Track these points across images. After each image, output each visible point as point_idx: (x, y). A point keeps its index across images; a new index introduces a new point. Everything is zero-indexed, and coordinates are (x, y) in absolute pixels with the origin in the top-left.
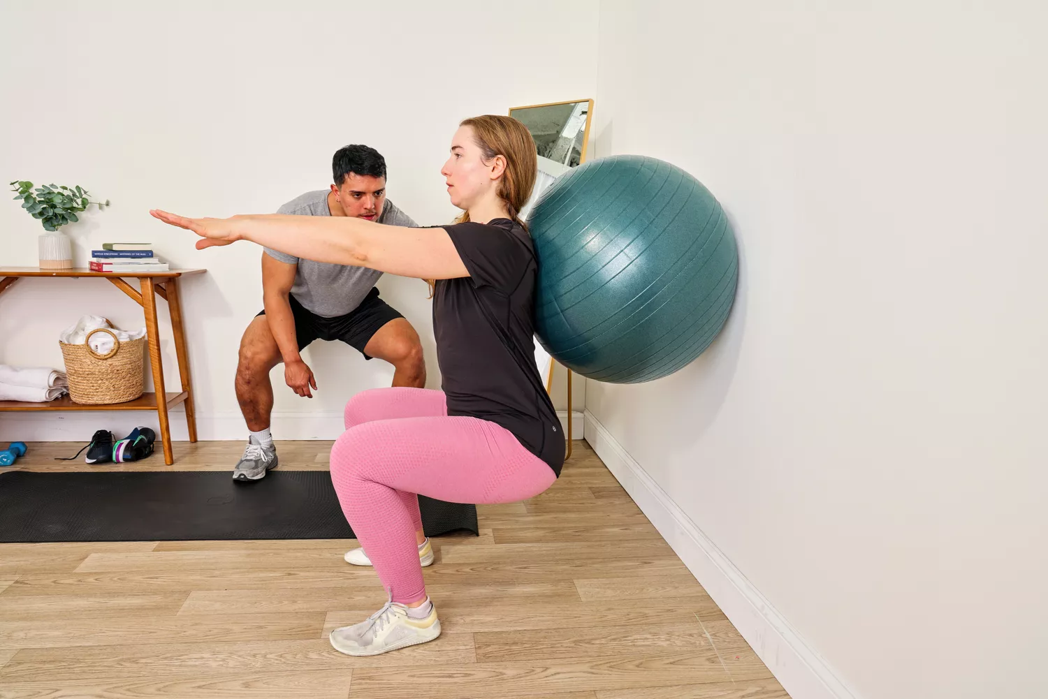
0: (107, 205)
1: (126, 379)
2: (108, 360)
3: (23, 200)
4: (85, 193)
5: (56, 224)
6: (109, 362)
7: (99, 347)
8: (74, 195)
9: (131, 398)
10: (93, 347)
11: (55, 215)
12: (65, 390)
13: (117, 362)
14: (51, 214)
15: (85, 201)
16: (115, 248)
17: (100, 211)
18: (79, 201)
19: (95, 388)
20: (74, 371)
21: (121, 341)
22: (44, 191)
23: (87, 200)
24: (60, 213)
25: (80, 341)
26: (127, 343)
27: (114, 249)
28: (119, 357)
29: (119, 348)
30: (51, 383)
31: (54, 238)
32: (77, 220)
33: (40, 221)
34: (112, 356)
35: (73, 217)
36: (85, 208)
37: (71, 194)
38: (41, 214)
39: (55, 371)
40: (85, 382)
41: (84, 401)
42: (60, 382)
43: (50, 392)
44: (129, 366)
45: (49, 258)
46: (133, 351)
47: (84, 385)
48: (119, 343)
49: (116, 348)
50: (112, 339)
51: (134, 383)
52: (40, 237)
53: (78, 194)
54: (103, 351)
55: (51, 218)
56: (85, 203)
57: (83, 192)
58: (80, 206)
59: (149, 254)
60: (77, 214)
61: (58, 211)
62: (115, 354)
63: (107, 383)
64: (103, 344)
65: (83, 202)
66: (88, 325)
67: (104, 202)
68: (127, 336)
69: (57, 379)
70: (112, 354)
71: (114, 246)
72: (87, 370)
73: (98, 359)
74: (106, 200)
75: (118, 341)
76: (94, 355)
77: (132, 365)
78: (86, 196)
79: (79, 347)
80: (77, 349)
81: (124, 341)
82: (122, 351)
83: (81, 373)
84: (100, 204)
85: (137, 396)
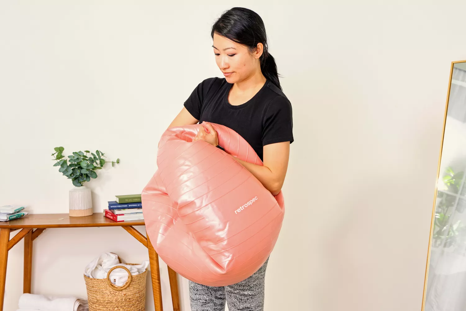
0: (118, 162)
1: (135, 306)
2: (124, 291)
3: (60, 166)
4: (102, 154)
5: (82, 180)
6: (124, 292)
7: (117, 281)
8: (95, 158)
10: (112, 281)
11: (81, 175)
13: (129, 293)
14: (78, 174)
15: (102, 161)
17: (113, 168)
18: (98, 162)
20: (96, 301)
21: (133, 274)
22: (74, 157)
23: (104, 160)
24: (86, 173)
25: (101, 275)
26: (137, 276)
28: (131, 289)
29: (132, 281)
30: (76, 310)
31: (80, 192)
32: (96, 177)
33: (70, 181)
34: (125, 289)
35: (94, 175)
36: (102, 166)
37: (93, 157)
38: (72, 174)
39: (78, 300)
40: (104, 309)
42: (81, 308)
44: (138, 295)
45: (77, 208)
46: (141, 282)
48: (132, 276)
49: (129, 281)
50: (126, 274)
51: (140, 308)
53: (97, 157)
54: (119, 283)
55: (79, 177)
56: (102, 163)
57: (101, 155)
58: (99, 166)
60: (97, 172)
61: (84, 171)
62: (128, 286)
63: (122, 310)
64: (121, 278)
65: (101, 162)
66: (105, 261)
67: (115, 161)
68: (137, 270)
70: (127, 286)
72: (107, 299)
73: (115, 290)
74: (117, 159)
75: (131, 274)
76: (113, 287)
77: (139, 294)
78: (102, 157)
79: (102, 281)
80: (100, 283)
81: (135, 274)
82: (133, 283)
83: (102, 302)
84: (112, 163)
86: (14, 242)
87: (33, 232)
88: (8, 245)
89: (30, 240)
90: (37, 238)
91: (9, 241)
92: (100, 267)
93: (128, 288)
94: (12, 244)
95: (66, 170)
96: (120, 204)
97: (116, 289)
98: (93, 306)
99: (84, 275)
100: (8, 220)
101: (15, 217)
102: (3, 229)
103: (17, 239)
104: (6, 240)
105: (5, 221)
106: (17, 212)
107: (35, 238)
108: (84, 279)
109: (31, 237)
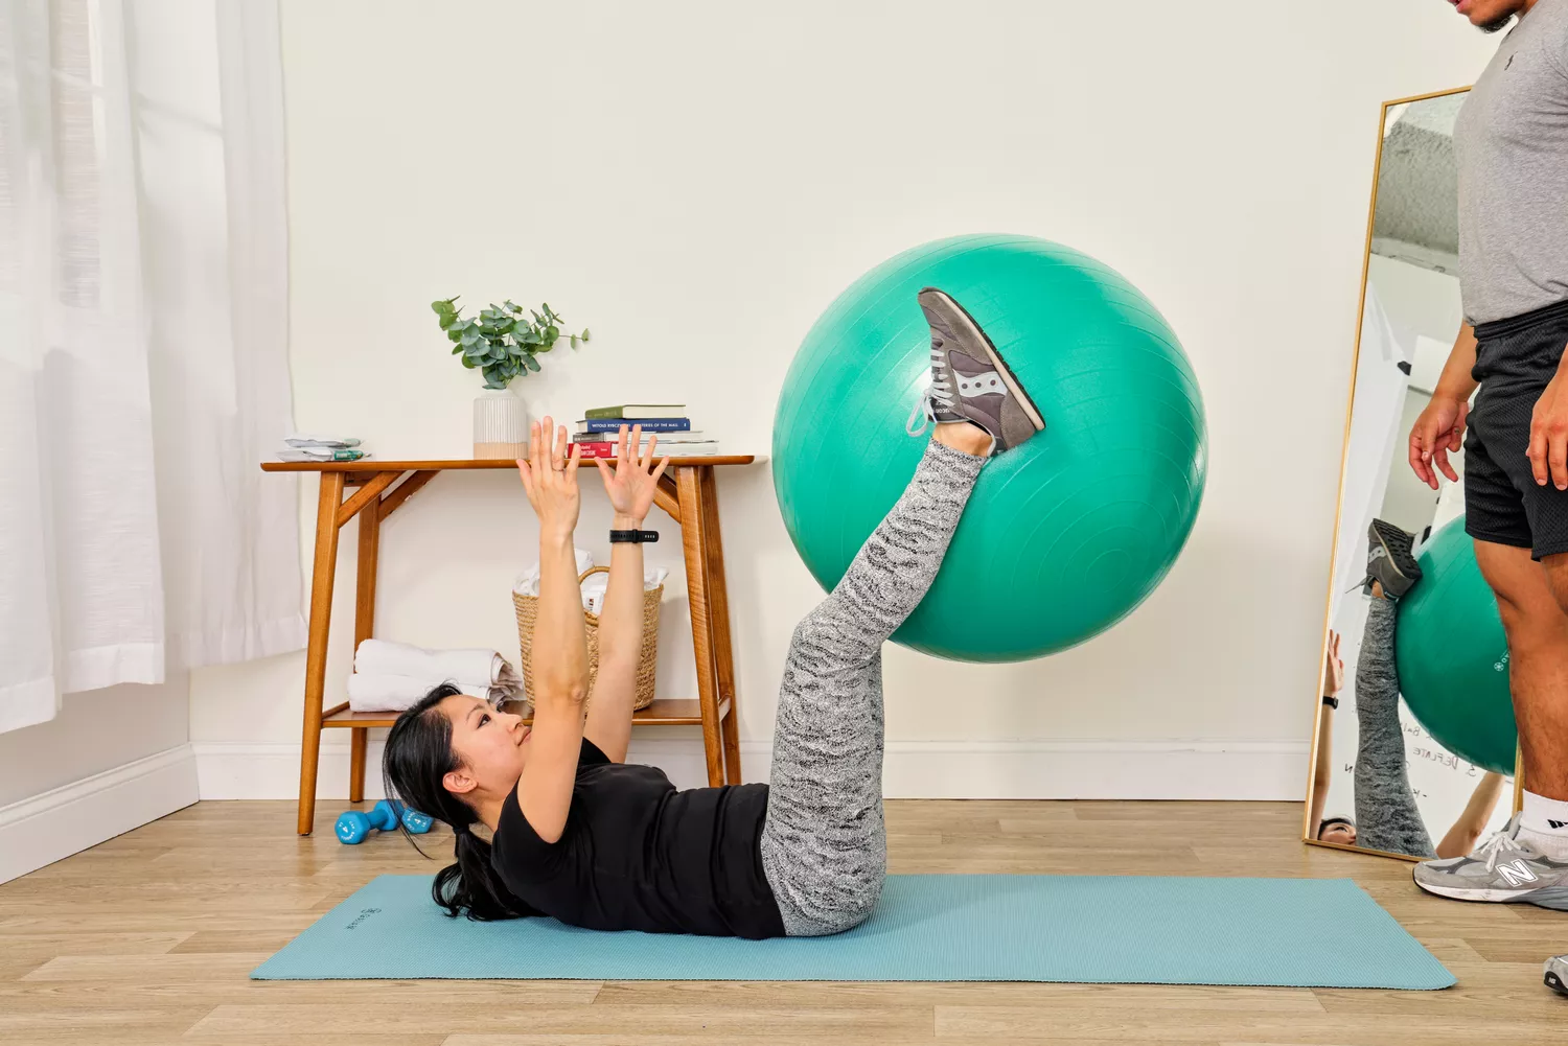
4: (554, 317)
10: (585, 603)
12: (508, 693)
14: (501, 357)
15: (552, 331)
16: (627, 414)
17: (574, 351)
18: (543, 330)
22: (491, 313)
23: (555, 329)
27: (624, 416)
30: (496, 677)
31: (500, 398)
32: (539, 369)
33: (477, 373)
35: (532, 365)
36: (551, 344)
37: (532, 321)
38: (486, 358)
39: (499, 657)
42: (505, 678)
43: (493, 691)
45: (492, 439)
46: (650, 611)
51: (647, 675)
52: (476, 400)
55: (501, 364)
56: (550, 338)
57: (551, 316)
58: (544, 343)
59: (682, 425)
60: (539, 356)
65: (549, 333)
67: (579, 335)
69: (504, 670)
71: (624, 409)
74: (582, 332)
77: (647, 640)
78: (555, 323)
84: (573, 338)
85: (649, 701)
86: (352, 509)
87: (381, 502)
88: (338, 514)
89: (374, 519)
90: (390, 516)
91: (341, 505)
94: (347, 514)
95: (475, 344)
96: (608, 420)
97: (593, 621)
99: (514, 593)
100: (333, 459)
101: (345, 455)
102: (329, 476)
103: (362, 499)
104: (334, 502)
105: (327, 459)
106: (348, 447)
107: (386, 516)
108: (512, 603)
109: (377, 512)
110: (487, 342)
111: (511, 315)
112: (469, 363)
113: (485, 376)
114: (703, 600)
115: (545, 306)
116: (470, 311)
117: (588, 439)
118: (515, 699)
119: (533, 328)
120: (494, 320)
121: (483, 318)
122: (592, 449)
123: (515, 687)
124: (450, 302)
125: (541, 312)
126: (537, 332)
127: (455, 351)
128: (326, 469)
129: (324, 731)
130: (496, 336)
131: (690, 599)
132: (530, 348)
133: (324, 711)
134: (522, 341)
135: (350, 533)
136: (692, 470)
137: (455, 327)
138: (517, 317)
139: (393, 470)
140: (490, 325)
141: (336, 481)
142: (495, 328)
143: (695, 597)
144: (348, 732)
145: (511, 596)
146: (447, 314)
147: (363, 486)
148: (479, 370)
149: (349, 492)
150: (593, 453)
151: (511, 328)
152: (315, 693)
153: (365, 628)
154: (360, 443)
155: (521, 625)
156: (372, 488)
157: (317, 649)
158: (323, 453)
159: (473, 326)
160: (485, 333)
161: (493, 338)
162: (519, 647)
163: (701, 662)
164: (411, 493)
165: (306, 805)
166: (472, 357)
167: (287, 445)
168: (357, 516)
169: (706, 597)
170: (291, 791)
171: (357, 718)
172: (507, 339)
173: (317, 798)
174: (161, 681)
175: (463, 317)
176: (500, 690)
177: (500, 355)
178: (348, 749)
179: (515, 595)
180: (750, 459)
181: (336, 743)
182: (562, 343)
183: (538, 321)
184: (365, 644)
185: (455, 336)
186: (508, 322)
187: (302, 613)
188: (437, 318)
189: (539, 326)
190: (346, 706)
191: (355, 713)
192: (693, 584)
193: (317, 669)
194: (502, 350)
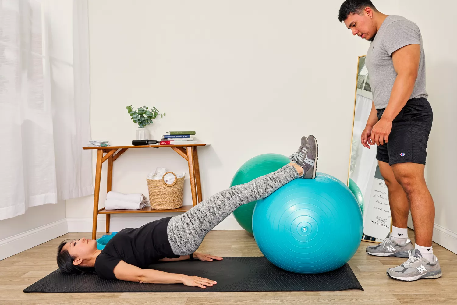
0: (164, 115)
1: (178, 197)
2: (172, 187)
4: (156, 110)
5: (144, 124)
6: (172, 188)
7: (168, 181)
9: (180, 206)
10: (165, 181)
13: (175, 188)
14: (143, 120)
15: (156, 113)
17: (162, 118)
18: (153, 113)
19: (165, 201)
20: (155, 193)
21: (178, 178)
22: (141, 109)
25: (158, 178)
26: (180, 179)
27: (174, 134)
28: (176, 186)
30: (142, 200)
31: (143, 131)
32: (153, 123)
34: (173, 186)
35: (151, 122)
36: (156, 117)
38: (139, 120)
39: (143, 195)
40: (160, 198)
41: (159, 208)
42: (144, 200)
43: (141, 204)
44: (180, 190)
46: (182, 183)
47: (160, 200)
49: (176, 181)
50: (174, 177)
51: (181, 199)
52: (137, 131)
54: (169, 183)
55: (143, 122)
56: (156, 115)
58: (154, 116)
59: (188, 136)
60: (153, 120)
62: (175, 184)
63: (171, 199)
64: (171, 179)
66: (159, 172)
67: (163, 114)
70: (174, 184)
72: (162, 192)
73: (167, 186)
75: (176, 177)
76: (165, 185)
78: (157, 111)
79: (159, 181)
80: (158, 182)
81: (178, 177)
82: (178, 183)
83: (159, 194)
84: (161, 115)
85: (181, 206)
87: (113, 157)
88: (102, 160)
89: (111, 161)
90: (115, 160)
91: (103, 157)
92: (156, 175)
93: (174, 186)
94: (104, 160)
95: (136, 117)
96: (171, 135)
98: (153, 197)
99: (147, 179)
100: (101, 146)
101: (104, 145)
102: (100, 150)
103: (108, 156)
104: (101, 157)
105: (99, 146)
106: (105, 143)
107: (114, 160)
108: (146, 181)
109: (112, 159)
110: (140, 116)
111: (146, 109)
112: (135, 121)
113: (139, 125)
114: (194, 180)
115: (154, 107)
116: (135, 109)
117: (165, 140)
118: (147, 206)
119: (151, 113)
120: (141, 111)
121: (138, 111)
122: (165, 143)
123: (147, 203)
124: (130, 106)
125: (153, 109)
126: (152, 114)
127: (132, 118)
128: (99, 149)
129: (98, 215)
130: (142, 115)
131: (190, 180)
132: (150, 118)
133: (98, 209)
134: (148, 116)
135: (105, 164)
136: (190, 147)
137: (132, 113)
138: (147, 110)
139: (116, 149)
140: (140, 112)
141: (102, 151)
142: (141, 113)
143: (192, 179)
144: (105, 215)
145: (146, 180)
146: (130, 109)
147: (108, 153)
148: (137, 123)
149: (105, 154)
150: (166, 143)
151: (145, 113)
152: (96, 205)
153: (109, 189)
154: (108, 142)
155: (149, 187)
156: (110, 153)
157: (97, 194)
158: (98, 145)
159: (136, 112)
160: (139, 114)
161: (141, 115)
162: (148, 193)
163: (193, 196)
164: (120, 154)
165: (94, 234)
166: (135, 120)
167: (89, 143)
168: (107, 160)
169: (194, 179)
170: (90, 230)
171: (107, 211)
172: (144, 115)
173: (97, 232)
174: (57, 202)
175: (133, 110)
176: (143, 204)
177: (143, 119)
178: (105, 219)
179: (147, 180)
180: (205, 145)
181: (102, 218)
182: (159, 117)
183: (152, 111)
184: (109, 192)
185: (131, 115)
186: (145, 111)
187: (92, 185)
188: (127, 110)
189: (153, 112)
190: (104, 209)
191: (107, 210)
192: (191, 176)
193: (96, 199)
194: (143, 118)
